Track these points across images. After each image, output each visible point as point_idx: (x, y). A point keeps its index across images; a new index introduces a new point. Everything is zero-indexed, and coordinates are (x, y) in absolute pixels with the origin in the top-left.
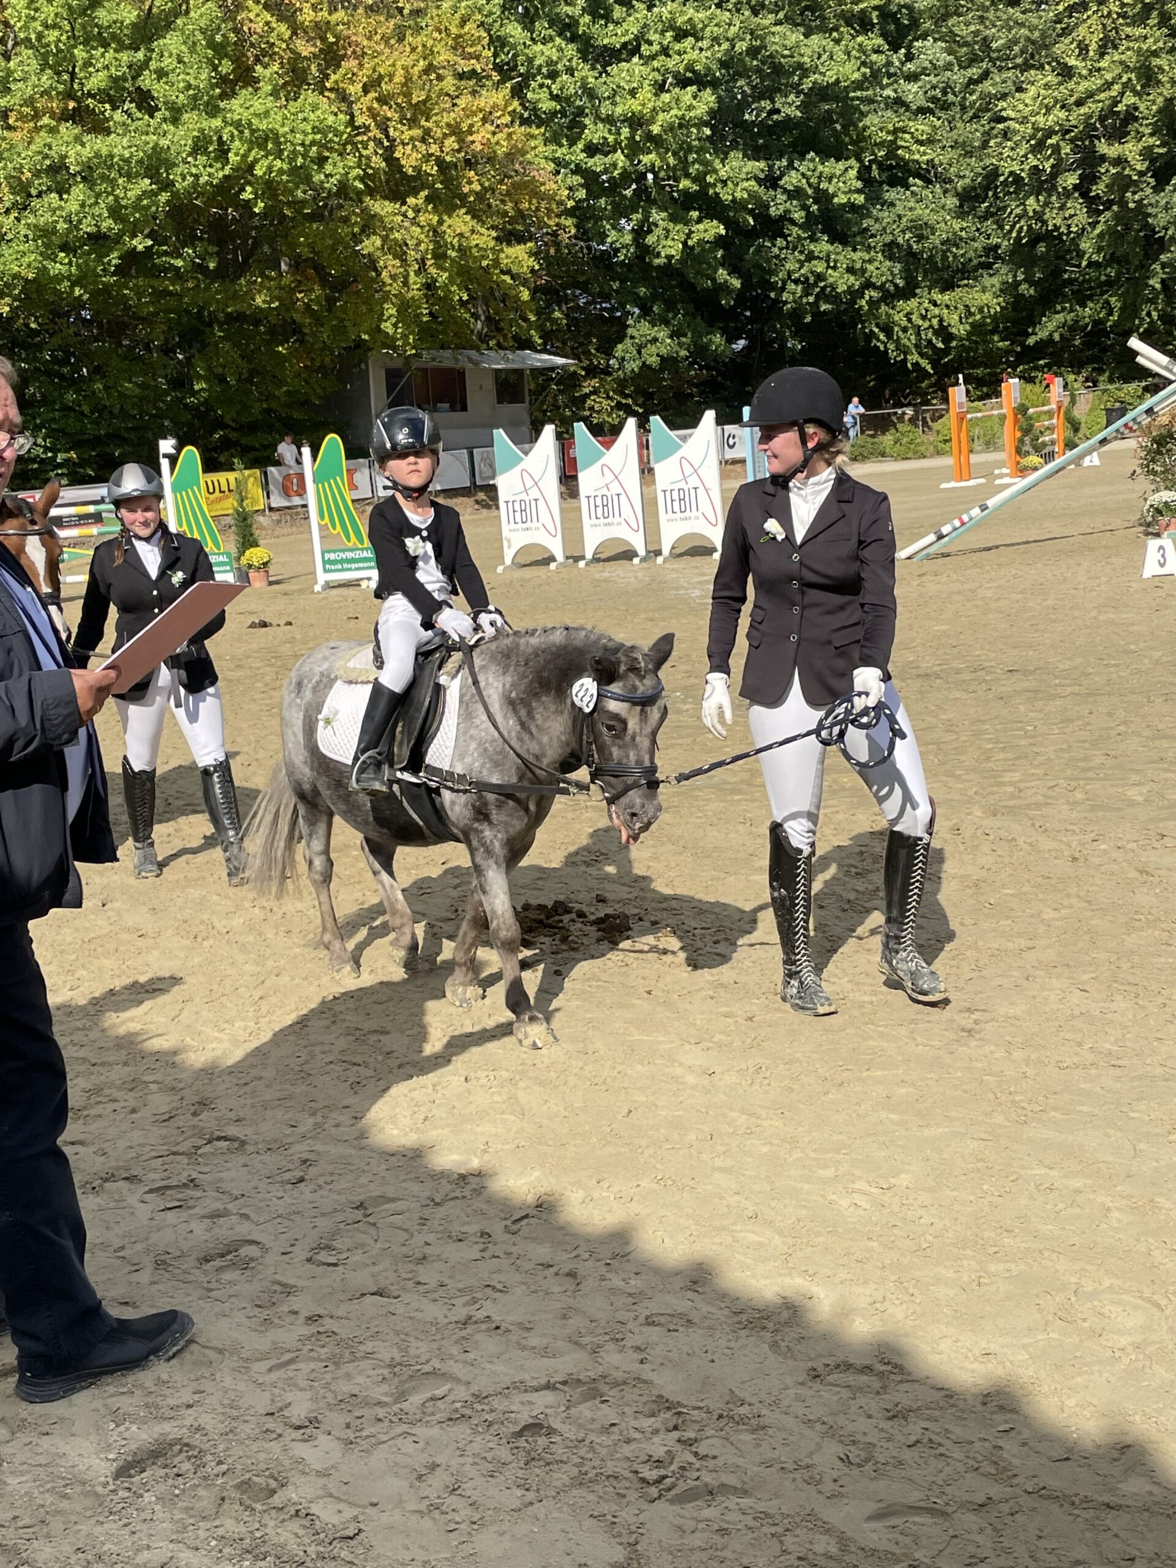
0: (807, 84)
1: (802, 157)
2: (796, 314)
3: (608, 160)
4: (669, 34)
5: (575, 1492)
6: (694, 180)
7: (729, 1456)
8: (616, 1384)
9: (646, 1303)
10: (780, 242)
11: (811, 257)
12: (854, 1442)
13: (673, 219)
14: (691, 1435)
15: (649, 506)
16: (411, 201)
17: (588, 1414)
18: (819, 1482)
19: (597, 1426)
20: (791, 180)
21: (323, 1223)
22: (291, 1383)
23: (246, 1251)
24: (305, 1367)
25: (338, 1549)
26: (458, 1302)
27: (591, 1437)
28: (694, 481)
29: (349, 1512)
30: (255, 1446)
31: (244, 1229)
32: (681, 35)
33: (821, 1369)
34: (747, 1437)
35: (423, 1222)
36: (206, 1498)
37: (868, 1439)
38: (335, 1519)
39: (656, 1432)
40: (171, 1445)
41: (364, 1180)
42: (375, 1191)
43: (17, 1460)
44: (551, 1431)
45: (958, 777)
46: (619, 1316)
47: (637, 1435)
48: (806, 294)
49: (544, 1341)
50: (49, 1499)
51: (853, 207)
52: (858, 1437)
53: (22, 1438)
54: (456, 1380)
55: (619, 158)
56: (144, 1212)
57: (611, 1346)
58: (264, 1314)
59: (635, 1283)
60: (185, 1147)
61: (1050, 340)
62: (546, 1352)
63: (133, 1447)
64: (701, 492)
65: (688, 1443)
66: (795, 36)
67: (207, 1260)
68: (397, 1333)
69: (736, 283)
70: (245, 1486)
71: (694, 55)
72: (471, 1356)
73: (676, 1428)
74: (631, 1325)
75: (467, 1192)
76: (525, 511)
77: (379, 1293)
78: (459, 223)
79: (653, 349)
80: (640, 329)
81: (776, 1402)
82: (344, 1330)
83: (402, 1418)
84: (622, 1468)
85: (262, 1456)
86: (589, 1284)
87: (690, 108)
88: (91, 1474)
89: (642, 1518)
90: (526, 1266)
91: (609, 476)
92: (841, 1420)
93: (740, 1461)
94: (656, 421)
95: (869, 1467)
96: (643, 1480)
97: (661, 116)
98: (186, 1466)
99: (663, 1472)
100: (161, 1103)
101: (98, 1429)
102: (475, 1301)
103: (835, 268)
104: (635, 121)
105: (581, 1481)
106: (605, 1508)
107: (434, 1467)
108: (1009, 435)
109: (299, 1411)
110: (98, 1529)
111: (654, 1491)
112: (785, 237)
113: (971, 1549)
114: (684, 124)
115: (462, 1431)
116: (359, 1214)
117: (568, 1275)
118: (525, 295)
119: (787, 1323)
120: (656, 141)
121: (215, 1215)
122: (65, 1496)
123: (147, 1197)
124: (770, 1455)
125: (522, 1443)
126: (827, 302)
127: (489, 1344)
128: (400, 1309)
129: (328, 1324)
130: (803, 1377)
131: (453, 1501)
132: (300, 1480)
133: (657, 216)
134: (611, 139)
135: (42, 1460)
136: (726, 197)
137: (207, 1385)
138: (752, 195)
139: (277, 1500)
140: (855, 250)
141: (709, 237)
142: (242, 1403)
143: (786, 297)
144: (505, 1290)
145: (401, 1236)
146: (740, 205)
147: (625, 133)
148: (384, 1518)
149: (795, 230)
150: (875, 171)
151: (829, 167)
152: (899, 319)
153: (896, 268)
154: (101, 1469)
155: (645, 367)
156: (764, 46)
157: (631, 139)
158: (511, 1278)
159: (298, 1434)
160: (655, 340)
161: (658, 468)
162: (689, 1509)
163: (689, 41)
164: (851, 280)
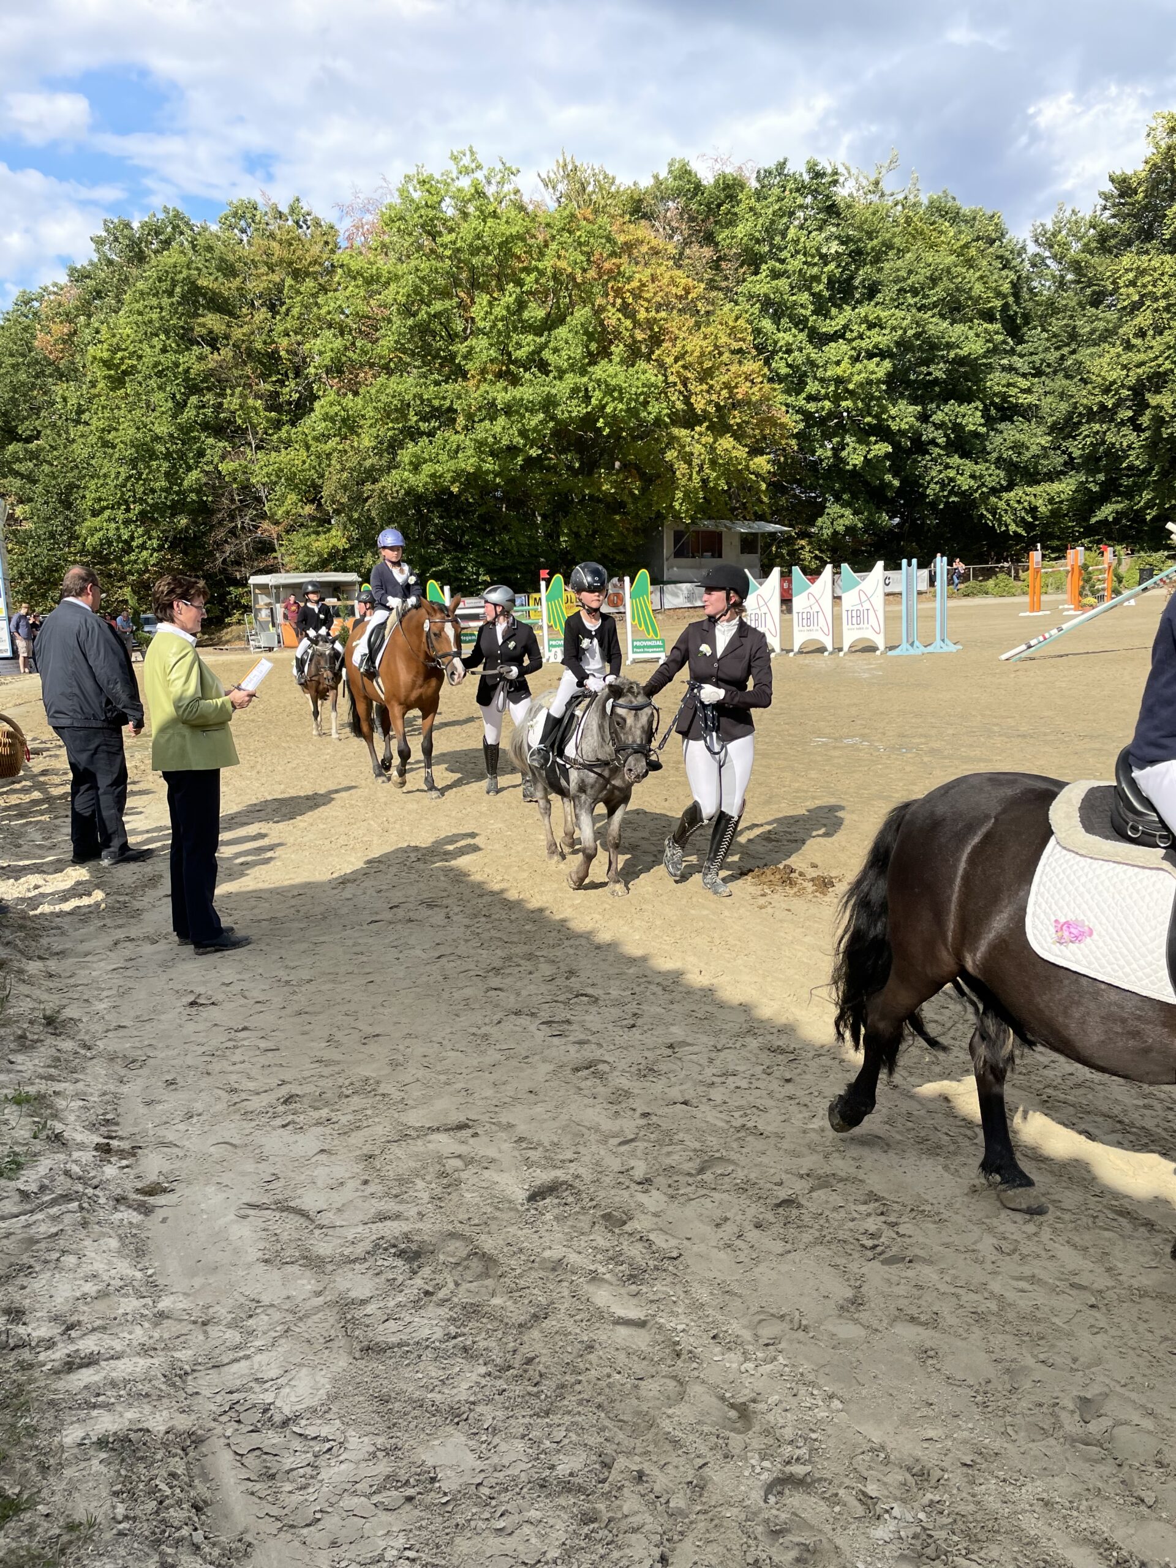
0: (952, 355)
1: (946, 402)
2: (933, 505)
3: (820, 404)
4: (864, 326)
5: (818, 1247)
6: (875, 417)
7: (918, 1235)
8: (841, 1180)
10: (928, 457)
11: (947, 467)
12: (1005, 1238)
13: (859, 441)
14: (892, 1219)
15: (837, 619)
16: (697, 428)
17: (823, 1197)
18: (982, 1262)
19: (830, 1206)
20: (938, 417)
21: (647, 1054)
22: (633, 1154)
23: (601, 1067)
24: (641, 1145)
25: (667, 1264)
26: (737, 1114)
27: (827, 1213)
28: (867, 605)
29: (673, 1242)
30: (613, 1192)
31: (598, 1053)
32: (871, 326)
34: (933, 1226)
35: (711, 1061)
36: (584, 1222)
37: (1014, 1237)
38: (664, 1245)
39: (869, 1215)
40: (561, 1185)
41: (672, 1030)
42: (680, 1038)
43: (470, 1182)
44: (799, 1206)
47: (856, 1215)
48: (942, 490)
49: (792, 1147)
50: (489, 1209)
51: (976, 434)
52: (1007, 1235)
53: (472, 1169)
54: (737, 1165)
55: (827, 404)
56: (540, 1036)
57: (837, 1155)
58: (615, 1108)
60: (561, 998)
61: (1104, 522)
62: (795, 1154)
63: (538, 1183)
64: (871, 612)
65: (892, 1225)
66: (944, 325)
67: (577, 1070)
68: (698, 1130)
69: (896, 483)
70: (607, 1217)
71: (879, 338)
72: (744, 1150)
73: (882, 1214)
75: (737, 1045)
77: (685, 1103)
78: (727, 442)
79: (841, 521)
80: (833, 508)
81: (950, 1205)
82: (665, 1124)
83: (703, 1184)
84: (847, 1236)
85: (617, 1199)
87: (873, 373)
88: (513, 1198)
89: (863, 1270)
90: (778, 1096)
91: (812, 600)
92: (995, 1221)
93: (927, 1241)
94: (845, 567)
95: (1016, 1257)
96: (863, 1246)
97: (856, 378)
98: (570, 1199)
99: (876, 1242)
100: (546, 970)
101: (517, 1168)
102: (746, 1115)
103: (962, 475)
104: (839, 381)
105: (820, 1241)
106: (841, 1261)
107: (726, 1219)
108: (1071, 584)
109: (639, 1173)
110: (520, 1232)
111: (870, 1254)
112: (931, 454)
113: (1093, 1322)
114: (870, 382)
115: (744, 1200)
116: (669, 1052)
117: (805, 1105)
118: (764, 486)
119: (954, 1153)
120: (851, 393)
121: (581, 1043)
122: (498, 1209)
123: (543, 1027)
124: (947, 1240)
125: (780, 1210)
126: (957, 494)
127: (756, 1144)
128: (699, 1115)
129: (654, 1119)
130: (967, 1190)
131: (739, 1243)
132: (643, 1217)
133: (848, 439)
134: (823, 391)
135: (484, 1184)
136: (895, 428)
137: (581, 1149)
138: (911, 427)
139: (627, 1228)
140: (976, 462)
141: (881, 453)
142: (603, 1163)
143: (928, 491)
144: (765, 1110)
145: (698, 1068)
146: (902, 433)
147: (832, 388)
148: (695, 1248)
149: (937, 450)
150: (993, 412)
151: (963, 409)
152: (1002, 504)
153: (1002, 474)
154: (520, 1195)
155: (835, 533)
156: (924, 332)
157: (835, 391)
158: (769, 1103)
159: (639, 1188)
160: (842, 516)
161: (844, 596)
162: (894, 1270)
163: (877, 329)
164: (972, 483)
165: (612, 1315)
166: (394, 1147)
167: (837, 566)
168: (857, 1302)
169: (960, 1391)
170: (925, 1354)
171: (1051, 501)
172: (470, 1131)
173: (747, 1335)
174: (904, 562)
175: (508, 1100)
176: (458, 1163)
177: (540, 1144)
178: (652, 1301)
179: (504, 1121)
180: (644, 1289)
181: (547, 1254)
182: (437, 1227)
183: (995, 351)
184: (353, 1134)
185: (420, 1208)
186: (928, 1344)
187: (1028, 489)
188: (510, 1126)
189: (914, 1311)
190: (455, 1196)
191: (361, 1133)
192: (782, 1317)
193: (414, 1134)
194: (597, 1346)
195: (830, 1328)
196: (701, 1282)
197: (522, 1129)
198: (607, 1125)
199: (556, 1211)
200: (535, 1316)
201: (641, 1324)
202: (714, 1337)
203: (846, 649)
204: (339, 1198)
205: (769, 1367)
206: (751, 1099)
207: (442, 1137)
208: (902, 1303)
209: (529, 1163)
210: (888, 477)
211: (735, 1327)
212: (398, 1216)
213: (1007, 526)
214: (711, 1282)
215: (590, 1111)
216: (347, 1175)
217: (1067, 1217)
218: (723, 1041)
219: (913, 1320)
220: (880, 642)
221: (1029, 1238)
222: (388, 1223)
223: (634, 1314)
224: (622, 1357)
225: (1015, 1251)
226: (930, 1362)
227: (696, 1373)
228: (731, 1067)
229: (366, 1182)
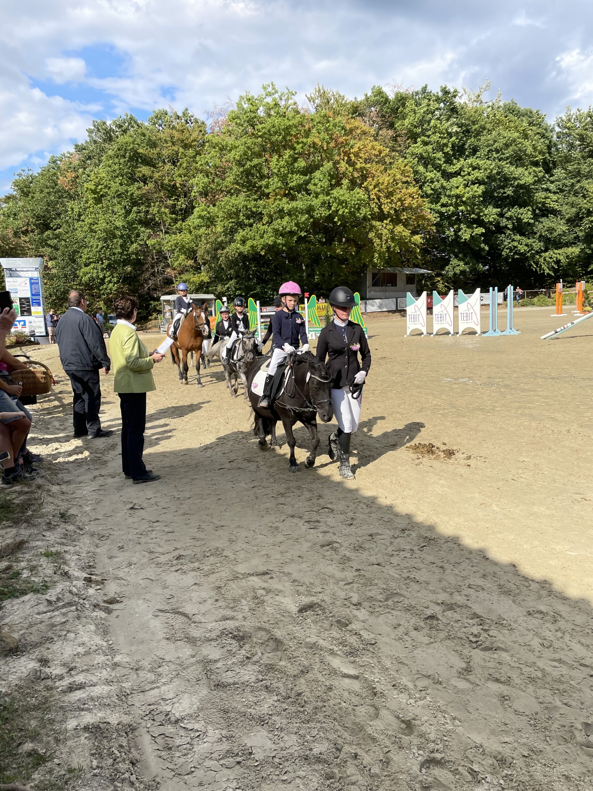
0: (516, 183)
1: (513, 208)
2: (506, 259)
3: (448, 208)
4: (470, 169)
5: (447, 641)
6: (476, 215)
7: (500, 637)
8: (459, 606)
9: (468, 580)
10: (503, 235)
11: (513, 240)
12: (545, 639)
13: (468, 227)
14: (487, 628)
15: (456, 318)
16: (385, 221)
17: (450, 615)
18: (533, 651)
19: (454, 620)
20: (508, 215)
21: (358, 539)
22: (351, 590)
23: (335, 545)
24: (356, 585)
25: (369, 647)
26: (405, 571)
27: (452, 623)
28: (471, 311)
29: (372, 636)
30: (341, 609)
31: (334, 538)
32: (474, 169)
33: (531, 612)
34: (507, 632)
35: (391, 543)
36: (326, 624)
37: (550, 639)
38: (367, 637)
39: (474, 625)
40: (315, 604)
41: (371, 527)
42: (375, 531)
43: (269, 602)
44: (438, 619)
45: (568, 413)
46: (460, 583)
47: (467, 625)
48: (510, 252)
49: (434, 588)
50: (279, 616)
51: (529, 224)
52: (547, 638)
53: (270, 595)
54: (405, 597)
55: (452, 208)
56: (304, 528)
57: (456, 593)
58: (342, 566)
59: (464, 573)
60: (315, 509)
62: (434, 592)
63: (303, 603)
64: (474, 314)
65: (486, 631)
66: (512, 168)
67: (323, 546)
68: (385, 579)
69: (487, 248)
70: (338, 622)
71: (478, 175)
72: (409, 590)
73: (481, 625)
74: (463, 587)
75: (405, 535)
76: (415, 318)
77: (378, 564)
78: (400, 228)
79: (458, 268)
80: (454, 261)
81: (516, 621)
82: (368, 575)
83: (387, 607)
84: (463, 635)
85: (344, 613)
86: (448, 572)
87: (476, 192)
88: (291, 610)
89: (471, 654)
90: (426, 562)
91: (443, 308)
92: (540, 630)
93: (504, 639)
94: (460, 291)
95: (551, 649)
96: (471, 641)
97: (466, 195)
98: (320, 612)
99: (477, 639)
100: (307, 494)
101: (293, 595)
102: (410, 572)
103: (521, 244)
104: (458, 196)
105: (448, 638)
106: (459, 648)
107: (399, 625)
108: (579, 300)
109: (355, 600)
110: (294, 628)
111: (475, 645)
112: (505, 234)
113: (591, 684)
114: (474, 197)
115: (408, 616)
116: (370, 538)
117: (440, 567)
118: (418, 250)
119: (518, 594)
120: (464, 203)
121: (325, 532)
122: (283, 616)
123: (305, 524)
124: (515, 639)
125: (428, 621)
126: (518, 254)
127: (415, 587)
128: (385, 571)
129: (362, 572)
130: (525, 614)
131: (406, 637)
132: (356, 622)
133: (462, 226)
134: (449, 202)
135: (276, 603)
136: (486, 220)
137: (325, 587)
138: (495, 219)
139: (349, 628)
140: (529, 239)
141: (479, 233)
142: (337, 594)
143: (503, 253)
144: (419, 569)
145: (384, 547)
146: (491, 223)
147: (454, 200)
148: (384, 639)
149: (509, 232)
150: (537, 211)
151: (521, 211)
152: (542, 260)
153: (542, 244)
154: (294, 609)
155: (455, 274)
156: (502, 171)
157: (456, 202)
158: (421, 565)
159: (355, 607)
160: (459, 265)
161: (460, 306)
162: (487, 653)
163: (477, 170)
164: (526, 248)
165: (341, 672)
166: (231, 583)
167: (456, 291)
168: (468, 670)
169: (522, 718)
170: (503, 698)
171: (567, 256)
172: (269, 576)
173: (410, 685)
174: (491, 289)
175: (288, 560)
176: (263, 592)
177: (304, 583)
178: (361, 666)
179: (286, 571)
180: (357, 659)
181: (308, 640)
182: (253, 624)
183: (539, 181)
184: (211, 576)
185: (244, 615)
186: (505, 693)
187: (556, 251)
188: (289, 574)
189: (497, 676)
190: (261, 609)
191: (214, 575)
192: (429, 677)
193: (241, 577)
194: (334, 688)
195: (454, 683)
196: (386, 657)
197: (295, 576)
198: (339, 575)
199: (313, 618)
200: (302, 671)
201: (356, 677)
202: (393, 686)
203: (460, 333)
204: (203, 608)
205: (422, 702)
206: (412, 563)
207: (255, 579)
208: (491, 671)
209: (299, 593)
210: (482, 245)
211: (405, 681)
212: (233, 618)
213: (544, 270)
214: (391, 657)
215: (330, 567)
216: (208, 596)
217: (578, 629)
218: (398, 533)
219: (497, 680)
220: (478, 330)
221: (558, 640)
222: (228, 621)
223: (352, 671)
224: (346, 694)
225: (551, 646)
226: (506, 702)
227: (384, 704)
228: (402, 547)
229: (217, 600)
